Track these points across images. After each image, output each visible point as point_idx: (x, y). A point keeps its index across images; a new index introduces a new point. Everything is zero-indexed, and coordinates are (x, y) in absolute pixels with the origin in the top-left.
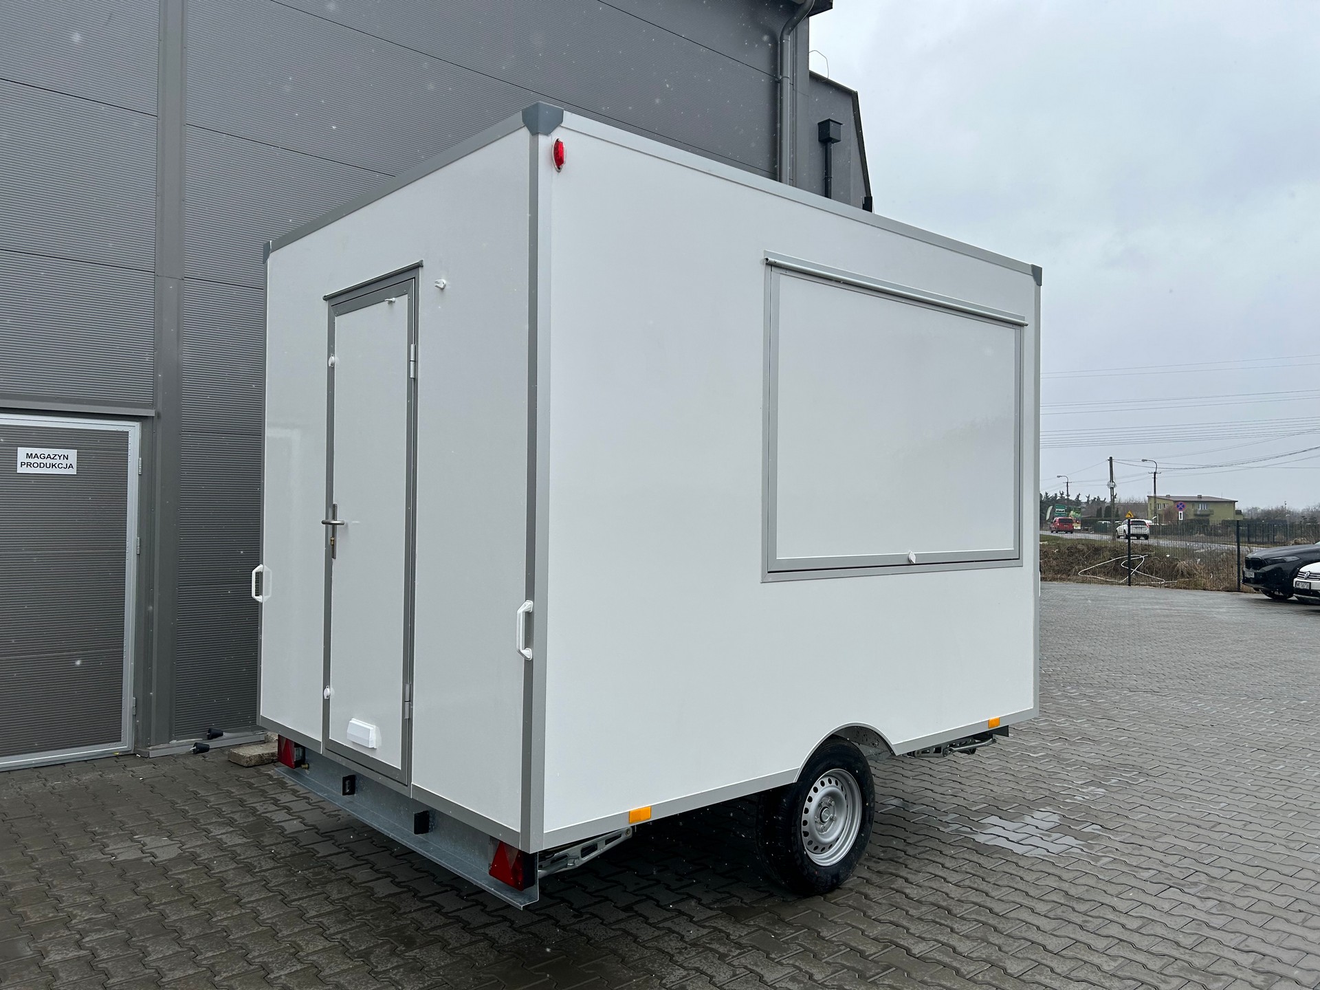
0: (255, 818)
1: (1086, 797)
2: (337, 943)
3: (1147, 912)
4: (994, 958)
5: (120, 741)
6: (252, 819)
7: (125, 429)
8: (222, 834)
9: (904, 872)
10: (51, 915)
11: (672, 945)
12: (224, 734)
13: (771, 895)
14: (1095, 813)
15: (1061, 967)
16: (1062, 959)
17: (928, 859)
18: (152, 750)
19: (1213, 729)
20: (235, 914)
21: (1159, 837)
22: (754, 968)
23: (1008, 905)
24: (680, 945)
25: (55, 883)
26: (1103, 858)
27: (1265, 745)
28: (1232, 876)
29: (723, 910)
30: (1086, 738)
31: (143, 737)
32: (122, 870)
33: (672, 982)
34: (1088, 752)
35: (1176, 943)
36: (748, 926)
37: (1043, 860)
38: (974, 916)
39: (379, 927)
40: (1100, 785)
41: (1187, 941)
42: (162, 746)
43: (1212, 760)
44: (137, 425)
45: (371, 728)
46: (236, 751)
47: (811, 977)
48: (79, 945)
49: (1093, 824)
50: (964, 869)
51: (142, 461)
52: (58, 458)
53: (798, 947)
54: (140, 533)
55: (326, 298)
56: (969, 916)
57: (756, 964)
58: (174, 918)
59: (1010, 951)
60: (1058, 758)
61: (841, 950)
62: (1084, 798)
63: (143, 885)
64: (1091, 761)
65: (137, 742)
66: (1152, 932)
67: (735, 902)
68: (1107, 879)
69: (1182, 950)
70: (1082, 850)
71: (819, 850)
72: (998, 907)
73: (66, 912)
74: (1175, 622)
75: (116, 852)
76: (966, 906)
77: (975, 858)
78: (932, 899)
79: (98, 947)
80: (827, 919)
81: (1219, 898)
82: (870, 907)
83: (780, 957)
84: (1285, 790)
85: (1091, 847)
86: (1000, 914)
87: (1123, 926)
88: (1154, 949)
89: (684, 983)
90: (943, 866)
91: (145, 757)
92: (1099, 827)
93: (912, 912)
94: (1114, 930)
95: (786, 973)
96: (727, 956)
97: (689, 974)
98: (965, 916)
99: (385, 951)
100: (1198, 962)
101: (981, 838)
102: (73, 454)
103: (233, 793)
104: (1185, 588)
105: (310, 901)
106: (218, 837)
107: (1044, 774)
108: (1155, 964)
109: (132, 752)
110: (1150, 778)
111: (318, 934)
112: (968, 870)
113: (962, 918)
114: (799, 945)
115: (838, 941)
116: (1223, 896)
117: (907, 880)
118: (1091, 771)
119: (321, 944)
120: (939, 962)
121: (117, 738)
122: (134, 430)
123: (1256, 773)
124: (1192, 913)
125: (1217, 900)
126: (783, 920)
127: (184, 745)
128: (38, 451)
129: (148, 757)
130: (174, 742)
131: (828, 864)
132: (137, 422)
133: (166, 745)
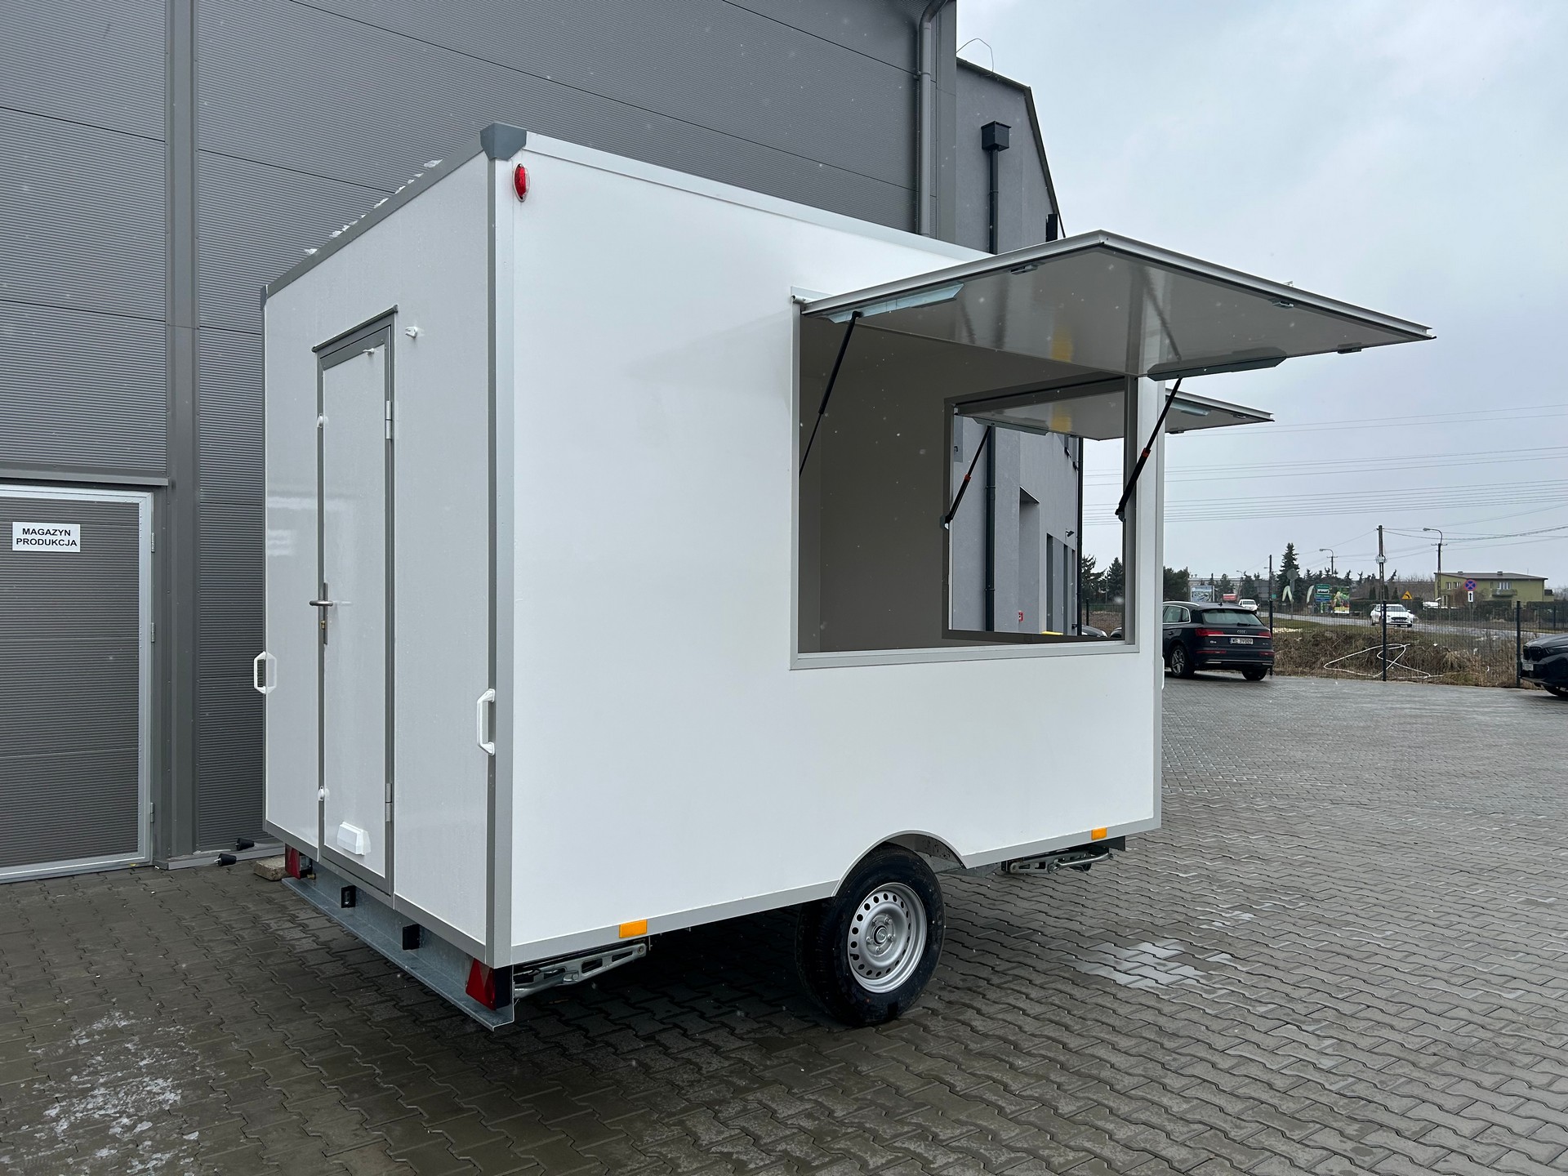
0: (265, 936)
1: (1226, 923)
3: (1247, 1051)
4: (1048, 1097)
5: (137, 851)
6: (261, 937)
7: (135, 501)
9: (978, 1003)
11: (683, 1077)
12: (256, 845)
13: (817, 1025)
14: (1230, 941)
15: (1124, 1108)
16: (1127, 1100)
17: (1012, 989)
18: (171, 861)
19: (1416, 847)
21: (1298, 967)
22: (770, 1103)
23: (1087, 1041)
24: (694, 1077)
26: (1219, 990)
27: (1472, 867)
28: (1368, 1013)
29: (755, 1041)
30: (1255, 856)
31: (163, 847)
34: (1251, 873)
35: (1268, 1084)
36: (779, 1058)
37: (1148, 992)
38: (1043, 1052)
40: (1249, 909)
41: (1279, 1083)
42: (183, 857)
43: (1398, 882)
44: (148, 496)
45: (358, 833)
46: (261, 863)
49: (1223, 952)
50: (1050, 1000)
51: (155, 536)
52: (58, 533)
53: (828, 1082)
54: (155, 617)
55: (316, 350)
56: (1035, 1052)
57: (773, 1099)
59: (1070, 1090)
60: (1211, 879)
61: (875, 1086)
62: (1223, 924)
64: (1248, 882)
65: (155, 852)
66: (1244, 1072)
67: (772, 1033)
68: (1214, 1013)
69: (1272, 1092)
70: (1198, 981)
71: (874, 975)
72: (1074, 1042)
74: (1422, 724)
76: (1037, 1040)
77: (1068, 988)
78: (1000, 1032)
80: (871, 1052)
81: (1341, 1037)
82: (926, 1041)
84: (1473, 918)
85: (1209, 977)
86: (1074, 1050)
87: (1214, 1065)
88: (1241, 1091)
90: (1027, 996)
91: (164, 869)
92: (1229, 957)
93: (972, 1046)
94: (1200, 1070)
95: (804, 1109)
98: (1033, 1051)
100: (1287, 1106)
101: (1085, 968)
102: (75, 530)
104: (1452, 684)
107: (1188, 896)
108: (1234, 1107)
109: (151, 864)
110: (1313, 903)
112: (1055, 1002)
113: (1029, 1054)
114: (829, 1079)
115: (875, 1077)
116: (1346, 1034)
117: (979, 1012)
118: (1245, 894)
120: (983, 1101)
121: (134, 848)
122: (145, 502)
123: (1447, 898)
124: (1302, 1054)
126: (820, 1053)
127: (208, 857)
128: (37, 526)
129: (167, 870)
130: (198, 852)
131: (883, 991)
132: (149, 492)
133: (188, 856)
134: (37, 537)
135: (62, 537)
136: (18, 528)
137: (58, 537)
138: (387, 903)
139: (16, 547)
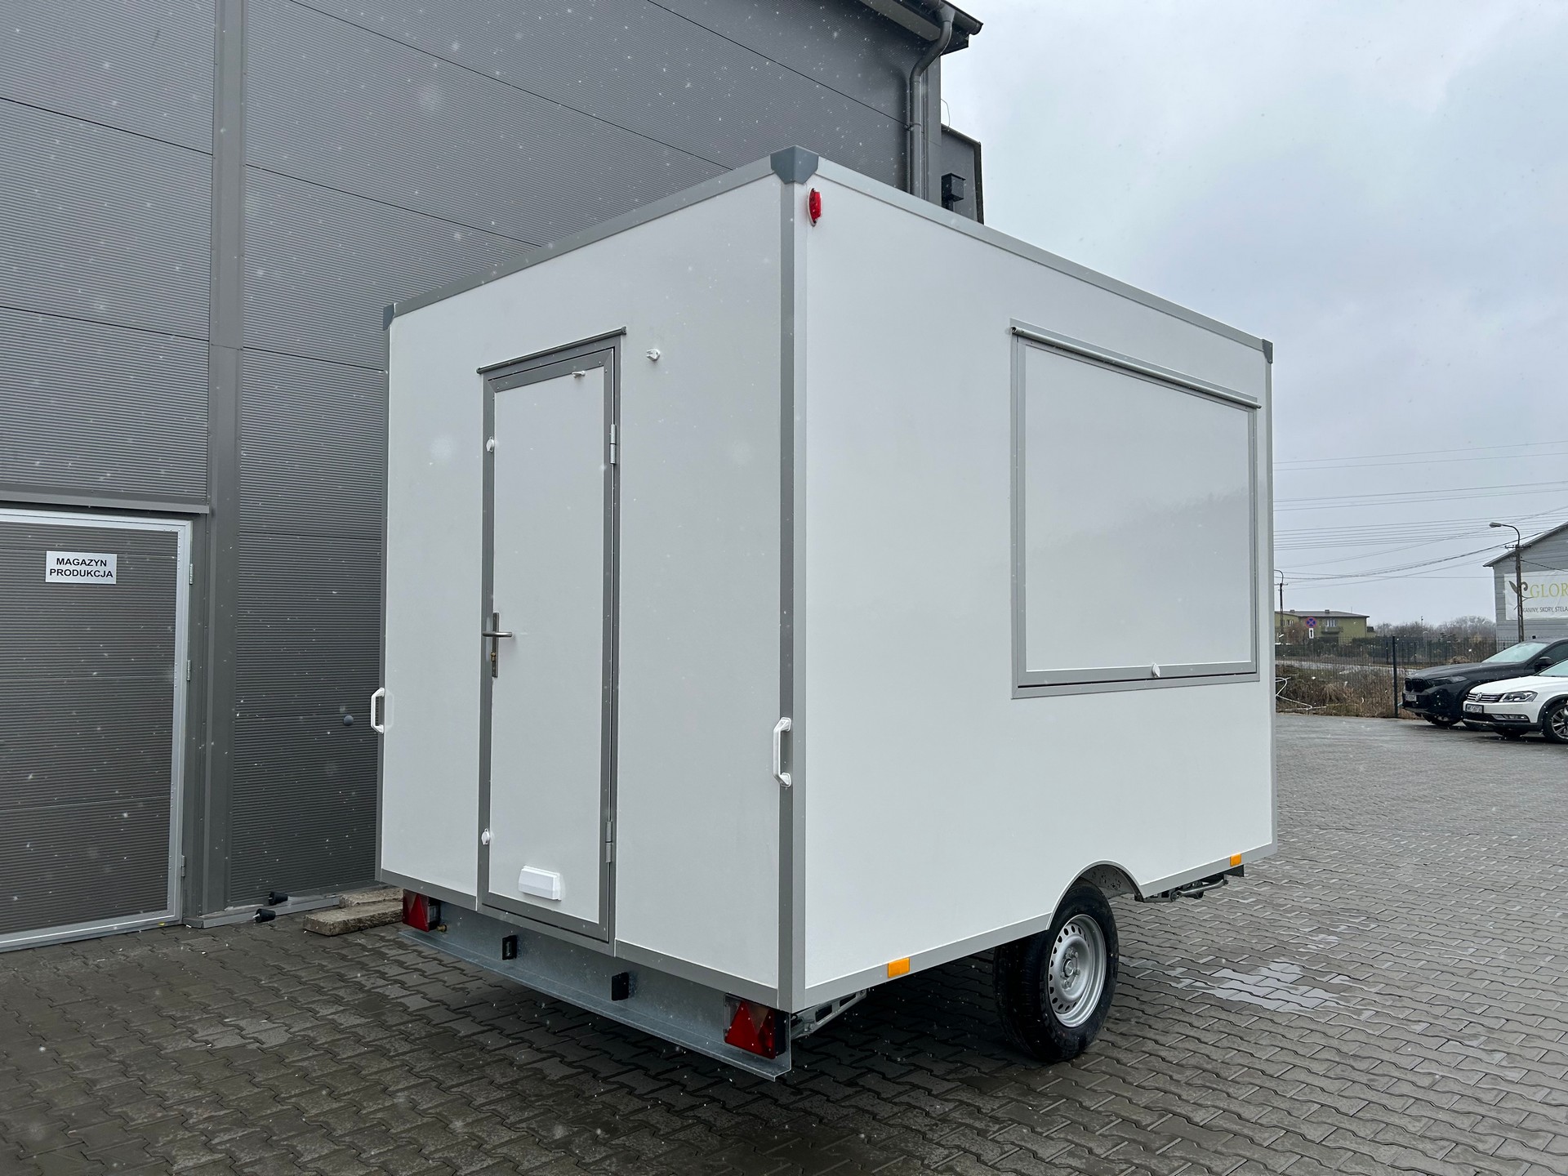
0: (365, 995)
1: (1320, 946)
2: (526, 1134)
3: (1434, 1068)
4: (1286, 1123)
5: (166, 909)
6: (361, 996)
7: (174, 529)
8: (332, 1014)
9: (1150, 1034)
10: (159, 1115)
11: (918, 1121)
12: (290, 898)
13: (1010, 1064)
14: (1336, 963)
15: (1363, 1130)
16: (1361, 1122)
17: (1171, 1018)
18: (205, 919)
19: (1426, 868)
20: (386, 1105)
21: (1416, 986)
22: (1023, 1144)
23: (1280, 1067)
24: (927, 1121)
25: (148, 1077)
26: (1364, 1011)
27: (1492, 885)
29: (961, 1080)
31: (191, 905)
32: (226, 1058)
33: (936, 1163)
34: (1302, 897)
35: (1476, 1099)
36: (997, 1097)
37: (1300, 1016)
38: (1247, 1079)
39: (568, 1113)
40: (1330, 932)
41: (1487, 1097)
42: (216, 914)
44: (188, 524)
45: (555, 877)
46: (311, 917)
47: (1090, 1151)
48: (208, 1147)
49: (1339, 974)
50: (1216, 1028)
51: (194, 566)
52: (93, 563)
53: (1064, 1120)
54: (190, 655)
55: (481, 371)
56: (1241, 1080)
57: (1023, 1140)
58: (314, 1112)
59: (1300, 1115)
61: (1112, 1121)
62: (1318, 947)
63: (260, 1075)
64: (1310, 906)
65: (185, 910)
66: (1447, 1089)
67: (971, 1072)
68: (1377, 1033)
69: (1485, 1106)
70: (1337, 1003)
71: (1063, 1009)
72: (1269, 1069)
73: (176, 1110)
74: (1341, 752)
75: (210, 1038)
76: (1232, 1068)
77: (1224, 1015)
78: (1193, 1061)
79: (233, 1149)
80: (1084, 1087)
81: (1506, 1050)
82: (1129, 1073)
83: (1048, 1130)
84: (1532, 933)
85: (1345, 999)
86: (1276, 1076)
87: (1414, 1084)
88: (1457, 1107)
89: (950, 1163)
90: (1191, 1025)
91: (199, 929)
92: (1348, 978)
93: (1176, 1076)
94: (1405, 1088)
95: (1061, 1147)
96: (987, 1131)
97: (951, 1153)
98: (1237, 1079)
99: (586, 1139)
100: (1507, 1118)
101: (1219, 993)
102: (112, 559)
103: (325, 966)
104: (1336, 715)
105: (472, 1086)
106: (330, 1017)
107: (1263, 921)
108: (1464, 1123)
109: (180, 923)
110: (1382, 923)
111: (498, 1124)
112: (1221, 1029)
113: (1234, 1081)
114: (1063, 1116)
115: (1104, 1112)
116: (1509, 1048)
117: (1156, 1042)
118: (1313, 918)
119: (507, 1135)
120: (1228, 1131)
121: (162, 906)
122: (184, 531)
124: (1484, 1068)
125: (1505, 1052)
126: (1034, 1091)
127: (244, 912)
128: (71, 556)
129: (202, 928)
130: (230, 908)
131: (1074, 1025)
132: (188, 520)
133: (221, 913)
134: (72, 567)
135: (98, 568)
136: (52, 557)
137: (93, 568)
138: (602, 951)
139: (49, 579)
